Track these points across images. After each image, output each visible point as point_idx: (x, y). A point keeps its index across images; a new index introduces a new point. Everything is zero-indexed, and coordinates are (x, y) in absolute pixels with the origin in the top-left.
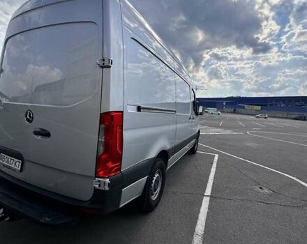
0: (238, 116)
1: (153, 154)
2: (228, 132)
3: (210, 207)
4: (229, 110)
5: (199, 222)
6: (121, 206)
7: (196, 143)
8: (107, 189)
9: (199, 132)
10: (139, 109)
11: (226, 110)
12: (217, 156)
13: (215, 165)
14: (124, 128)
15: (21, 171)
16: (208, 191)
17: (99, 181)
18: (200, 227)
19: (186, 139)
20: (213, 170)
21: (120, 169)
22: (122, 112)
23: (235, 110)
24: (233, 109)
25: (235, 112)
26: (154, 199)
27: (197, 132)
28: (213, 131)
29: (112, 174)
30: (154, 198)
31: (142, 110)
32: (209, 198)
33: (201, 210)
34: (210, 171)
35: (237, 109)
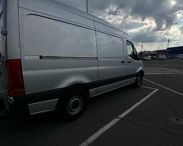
10: (41, 57)
12: (156, 90)
16: (123, 115)
21: (24, 93)
22: (20, 60)
32: (119, 119)
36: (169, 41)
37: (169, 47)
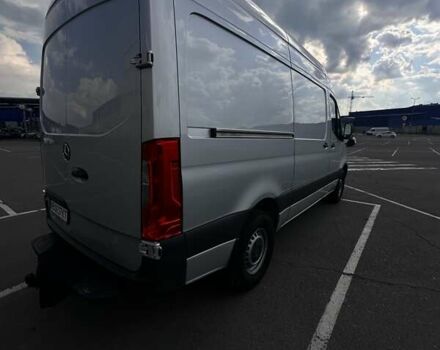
0: (429, 139)
1: (245, 204)
2: (406, 167)
3: (350, 295)
4: (414, 129)
5: (325, 317)
6: (188, 282)
7: (339, 186)
8: (158, 258)
9: (346, 167)
10: (213, 133)
11: (407, 130)
12: (377, 208)
13: (371, 222)
14: (183, 164)
15: (68, 222)
16: (351, 266)
17: (146, 245)
18: (326, 326)
19: (316, 179)
20: (367, 230)
21: (181, 228)
22: (178, 139)
23: (425, 129)
24: (420, 127)
25: (425, 131)
26: (254, 272)
27: (341, 167)
28: (377, 166)
29: (167, 236)
30: (254, 270)
31: (218, 135)
32: (350, 278)
33: (333, 298)
34: (360, 233)
35: (429, 127)
36: (353, 98)
37: (354, 111)
